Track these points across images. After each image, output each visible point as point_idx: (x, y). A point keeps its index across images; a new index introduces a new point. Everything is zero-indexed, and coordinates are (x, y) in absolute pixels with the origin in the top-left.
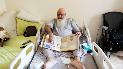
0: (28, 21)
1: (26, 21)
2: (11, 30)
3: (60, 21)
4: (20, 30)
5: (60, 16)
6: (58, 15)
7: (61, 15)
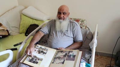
0: (33, 19)
1: (31, 18)
2: (13, 27)
3: (61, 23)
4: (23, 27)
5: (62, 15)
6: (59, 13)
7: (64, 14)
